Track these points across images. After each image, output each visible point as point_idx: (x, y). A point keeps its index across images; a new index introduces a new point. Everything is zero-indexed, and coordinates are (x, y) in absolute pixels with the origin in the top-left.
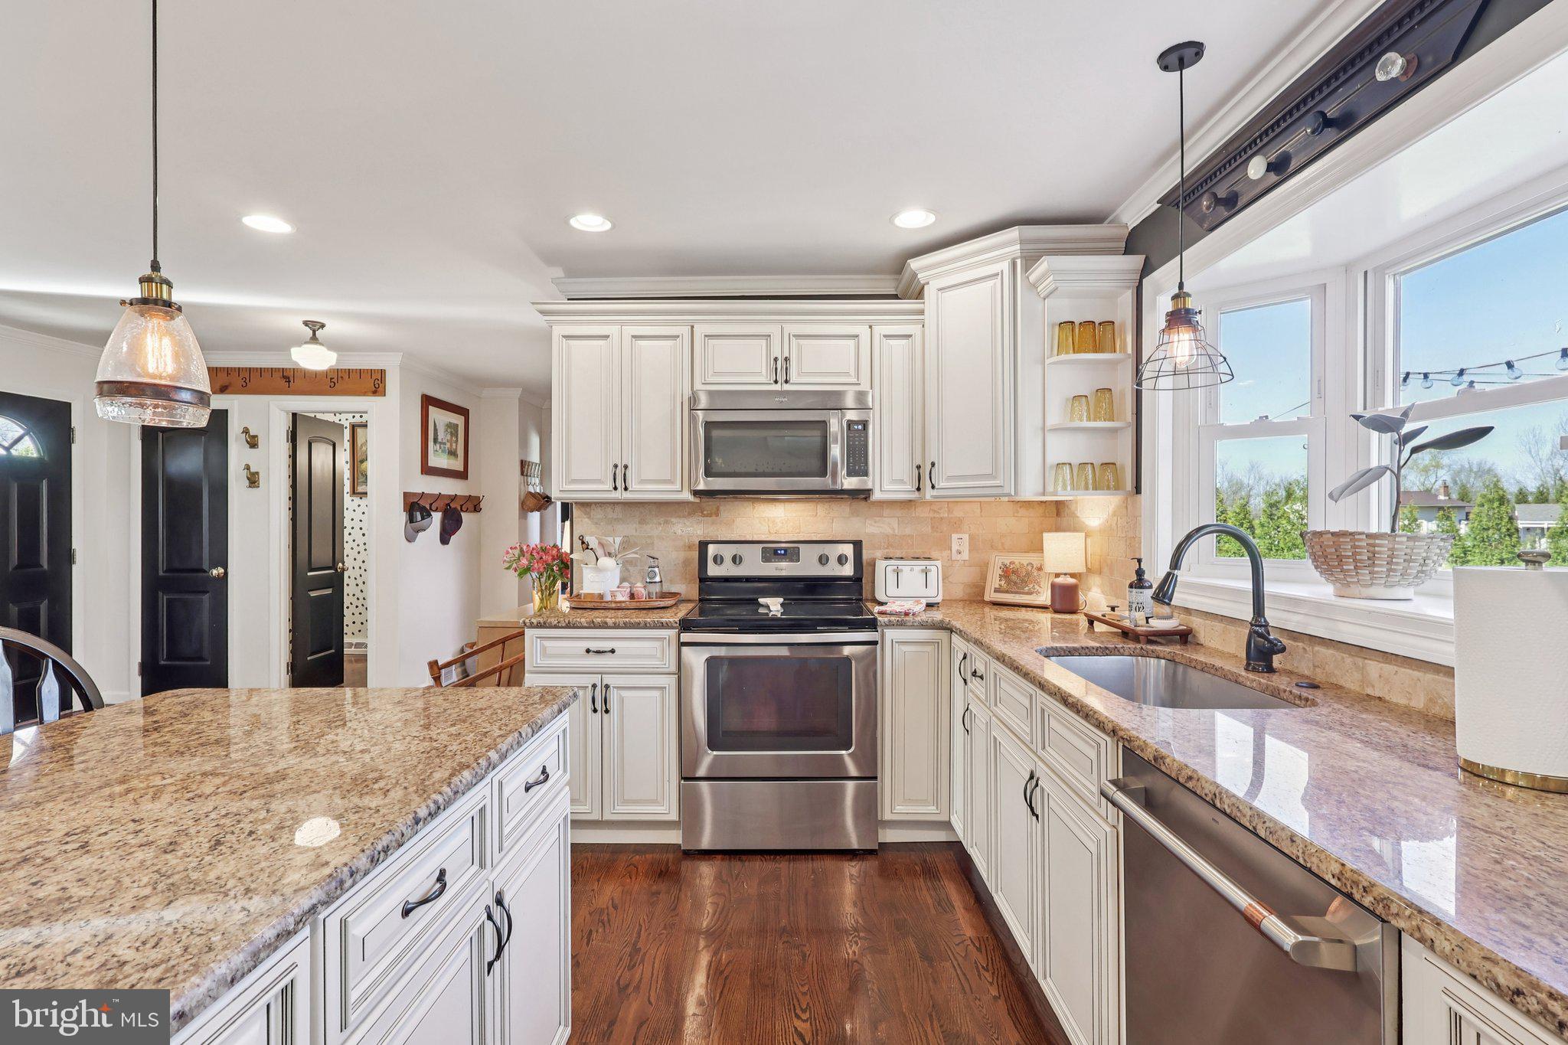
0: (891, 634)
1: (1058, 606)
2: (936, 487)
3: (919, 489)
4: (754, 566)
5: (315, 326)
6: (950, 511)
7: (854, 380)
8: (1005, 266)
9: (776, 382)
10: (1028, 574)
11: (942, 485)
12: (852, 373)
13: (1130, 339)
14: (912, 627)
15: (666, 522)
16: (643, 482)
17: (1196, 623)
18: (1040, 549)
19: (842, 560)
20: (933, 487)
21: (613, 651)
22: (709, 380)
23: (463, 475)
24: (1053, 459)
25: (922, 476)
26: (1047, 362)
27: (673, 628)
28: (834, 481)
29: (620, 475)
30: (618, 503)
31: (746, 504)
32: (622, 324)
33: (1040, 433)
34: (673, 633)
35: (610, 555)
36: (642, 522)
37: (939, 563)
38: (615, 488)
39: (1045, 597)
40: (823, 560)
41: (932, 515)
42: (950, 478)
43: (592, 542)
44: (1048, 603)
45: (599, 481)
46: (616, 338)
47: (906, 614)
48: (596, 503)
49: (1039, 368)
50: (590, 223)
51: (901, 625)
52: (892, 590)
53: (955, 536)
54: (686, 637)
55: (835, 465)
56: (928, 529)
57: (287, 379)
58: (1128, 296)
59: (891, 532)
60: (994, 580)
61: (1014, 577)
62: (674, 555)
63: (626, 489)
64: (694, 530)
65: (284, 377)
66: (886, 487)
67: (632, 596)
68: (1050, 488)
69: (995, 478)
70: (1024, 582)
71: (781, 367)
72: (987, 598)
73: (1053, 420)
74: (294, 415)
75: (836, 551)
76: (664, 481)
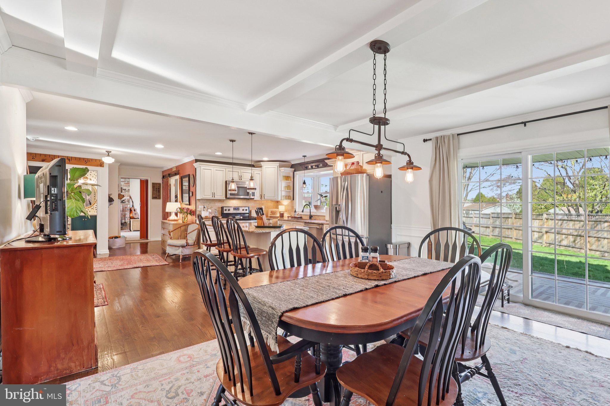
1: (281, 216)
3: (261, 198)
4: (232, 211)
5: (109, 152)
6: (261, 202)
8: (277, 167)
9: (240, 180)
10: (275, 212)
13: (292, 179)
15: (215, 203)
16: (217, 196)
17: (302, 216)
18: (276, 208)
19: (246, 210)
20: (264, 198)
22: (229, 178)
24: (282, 195)
25: (262, 196)
28: (250, 197)
29: (214, 194)
32: (214, 167)
38: (212, 197)
39: (278, 215)
40: (243, 210)
41: (259, 202)
42: (267, 197)
45: (209, 196)
46: (212, 170)
49: (281, 182)
53: (262, 206)
56: (258, 205)
57: (69, 160)
58: (292, 173)
60: (270, 213)
61: (273, 213)
62: (217, 209)
63: (214, 197)
64: (221, 204)
68: (282, 199)
72: (269, 216)
73: (282, 190)
75: (245, 208)
76: (221, 196)
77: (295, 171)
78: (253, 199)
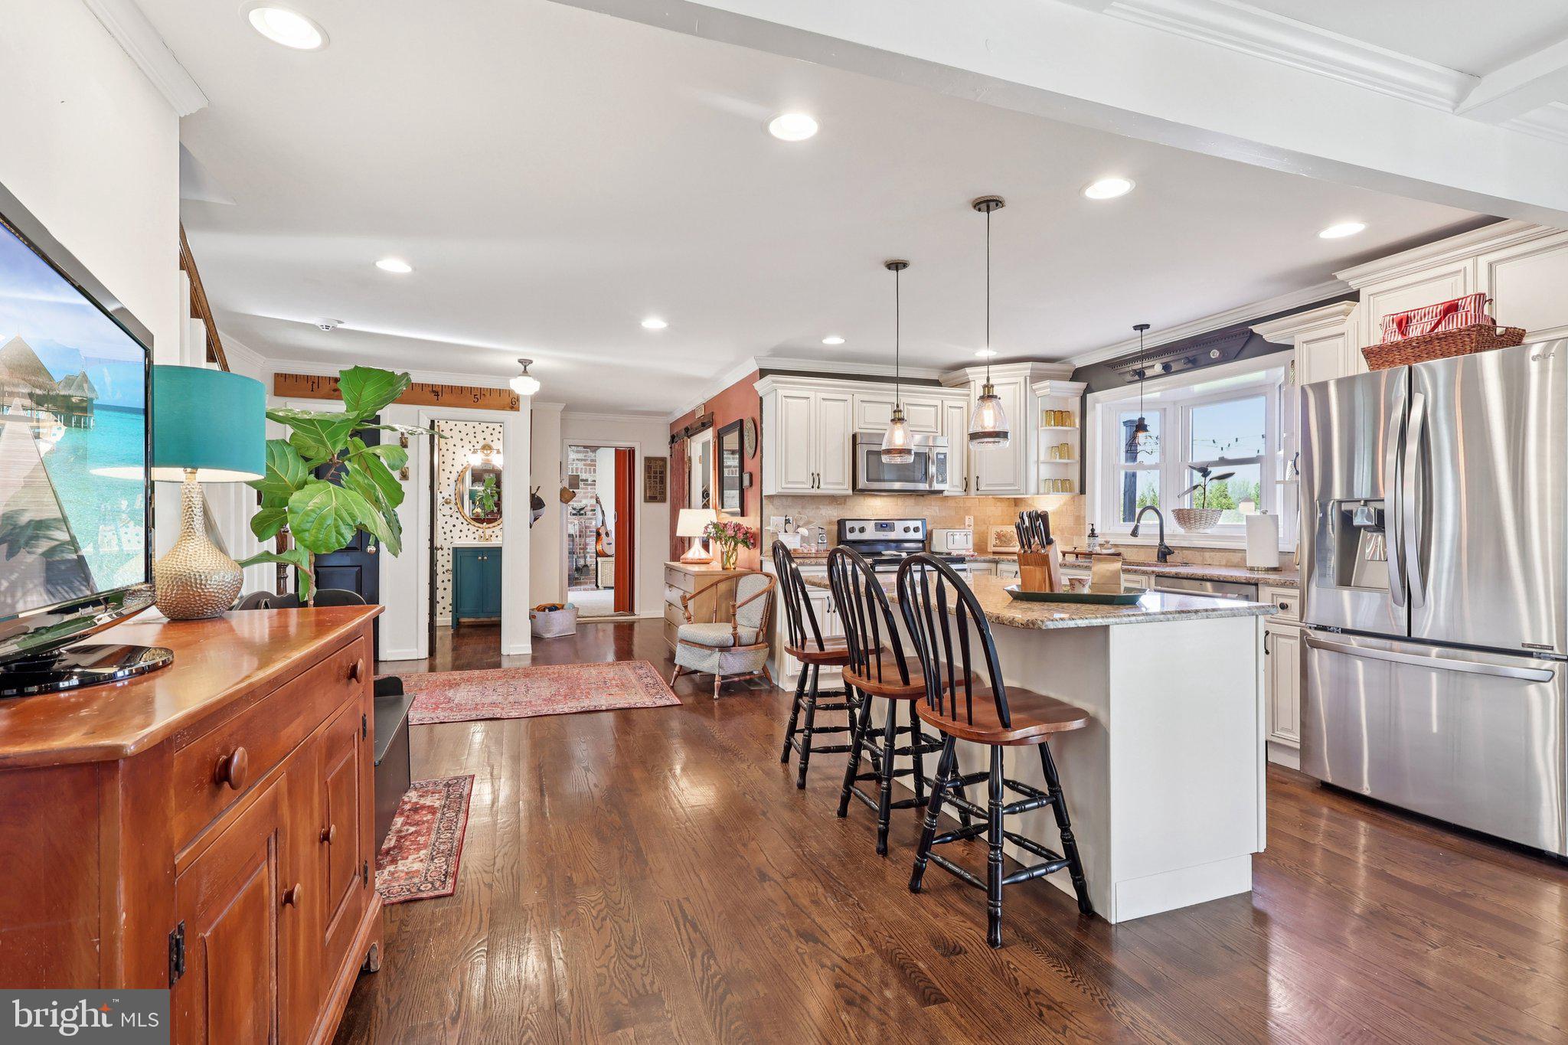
2: (979, 489)
3: (965, 491)
4: (871, 534)
5: (526, 363)
6: (965, 503)
8: (1022, 379)
10: (1011, 537)
11: (982, 488)
12: (933, 425)
13: (1077, 421)
15: (818, 508)
16: (827, 484)
19: (916, 530)
22: (862, 426)
24: (1042, 477)
25: (968, 483)
26: (1041, 429)
28: (930, 486)
29: (816, 479)
30: (789, 496)
32: (816, 391)
33: (1037, 464)
35: (800, 526)
38: (813, 487)
40: (907, 530)
42: (987, 485)
45: (803, 483)
46: (812, 400)
49: (1036, 432)
50: (833, 341)
52: (951, 545)
53: (967, 518)
55: (931, 476)
56: (953, 513)
57: (437, 394)
58: (1077, 400)
60: (992, 541)
61: (1003, 539)
63: (818, 488)
64: (836, 512)
65: (433, 391)
68: (1040, 491)
69: (1015, 485)
70: (1009, 541)
72: (990, 550)
73: (1042, 458)
74: (432, 422)
75: (912, 524)
76: (838, 484)
77: (1089, 390)
78: (941, 492)
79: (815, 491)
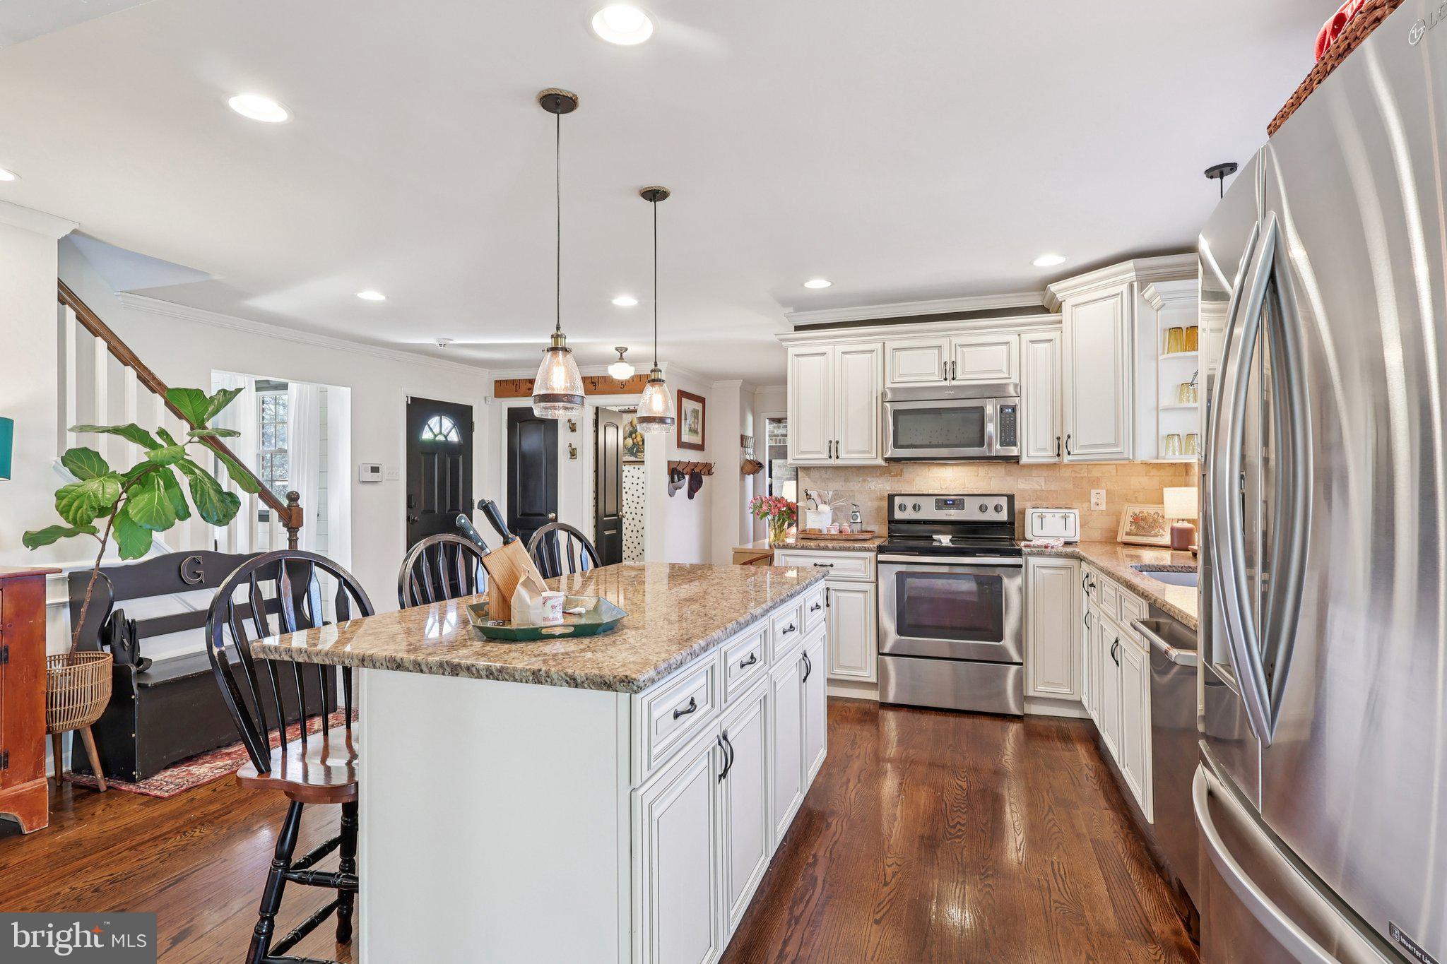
0: (1033, 561)
1: (1176, 545)
2: (1072, 453)
3: (1058, 455)
4: (929, 512)
5: (621, 350)
6: (1089, 472)
7: (1007, 376)
8: (1124, 288)
9: (946, 379)
10: (1155, 521)
11: (1076, 452)
12: (1005, 369)
14: (1050, 555)
16: (848, 452)
18: (1161, 501)
19: (998, 509)
20: (1069, 453)
21: (832, 566)
22: (896, 380)
23: (701, 447)
24: (1164, 432)
25: (1060, 445)
26: (1160, 358)
27: (873, 551)
28: (991, 450)
29: (834, 448)
31: (923, 467)
32: (835, 344)
33: (1154, 413)
34: (872, 555)
35: (825, 503)
36: (846, 480)
37: (1077, 512)
38: (830, 457)
39: (1166, 540)
40: (983, 508)
41: (1073, 474)
42: (1082, 447)
43: (814, 494)
44: (1169, 543)
45: (819, 452)
46: (830, 355)
47: (1046, 547)
48: (814, 468)
49: (1153, 364)
50: (817, 284)
51: (1041, 554)
52: (1037, 531)
53: (1093, 492)
54: (882, 557)
55: (990, 438)
56: (1070, 486)
57: (594, 384)
59: (1039, 488)
60: (1126, 525)
61: (1142, 523)
62: (870, 504)
63: (837, 457)
64: (885, 486)
65: (592, 382)
66: (1032, 454)
67: (841, 532)
68: (1162, 454)
69: (1117, 446)
70: (1151, 527)
71: (949, 369)
72: (1119, 540)
73: (1165, 401)
74: (597, 408)
75: (992, 502)
76: (864, 452)
79: (833, 462)
